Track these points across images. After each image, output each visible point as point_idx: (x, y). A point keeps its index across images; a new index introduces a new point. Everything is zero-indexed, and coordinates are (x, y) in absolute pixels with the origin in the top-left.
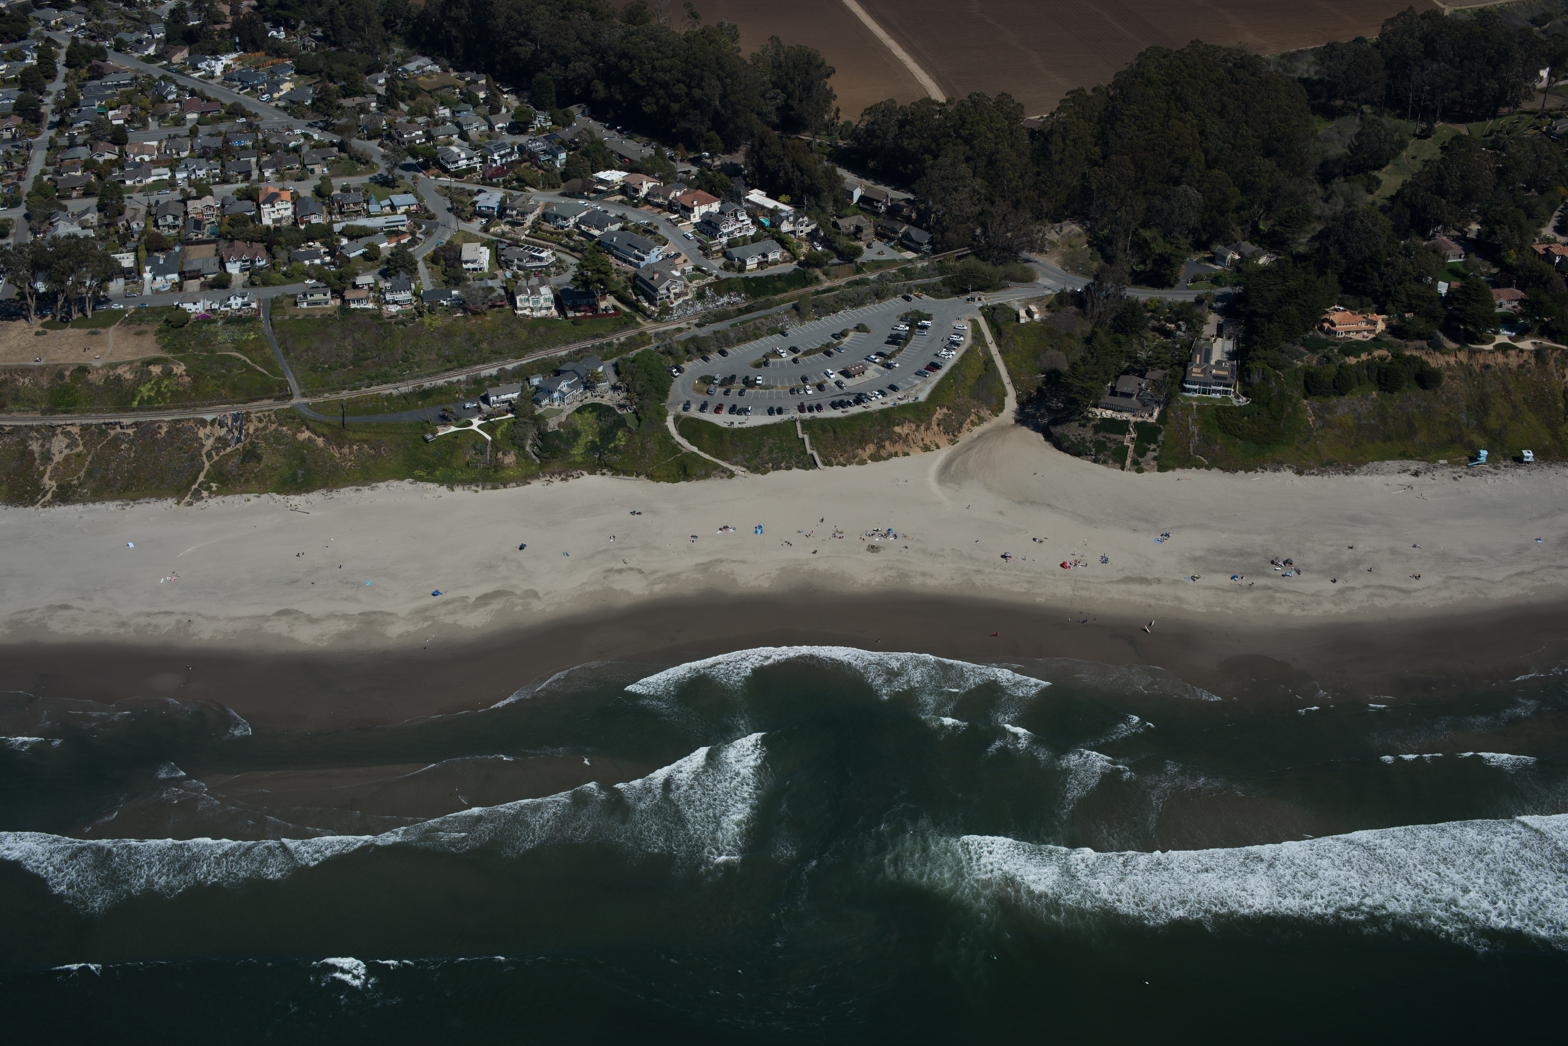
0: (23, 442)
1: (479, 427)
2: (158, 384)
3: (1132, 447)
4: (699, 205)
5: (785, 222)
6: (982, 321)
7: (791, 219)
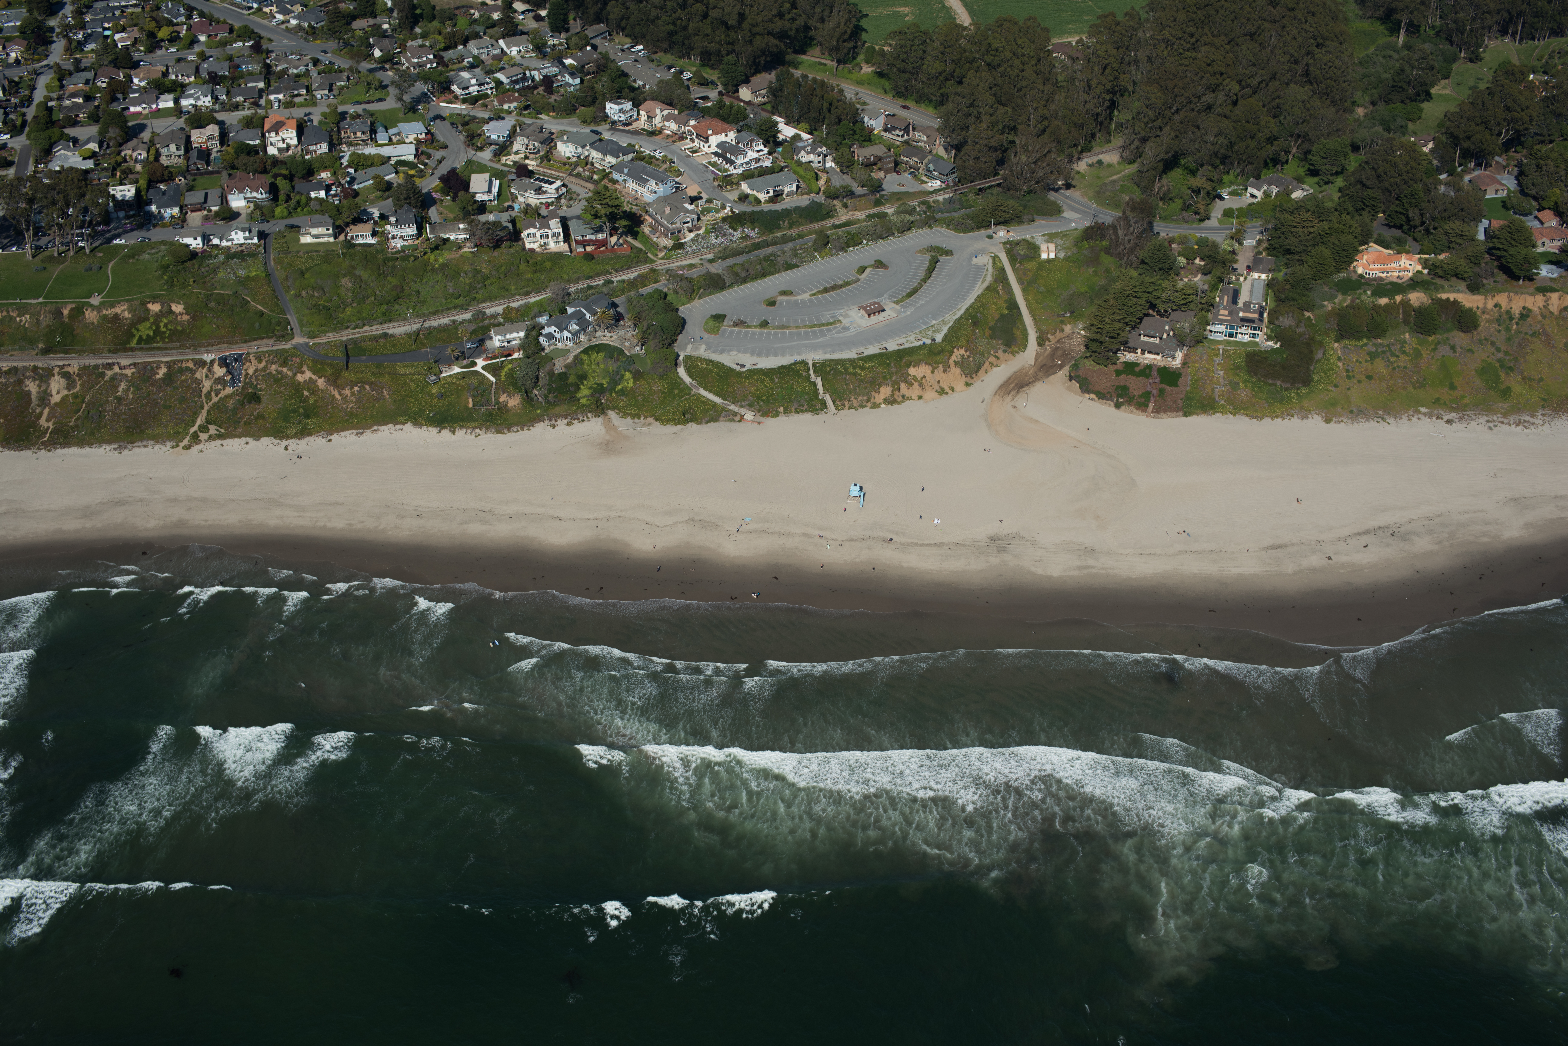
0: (20, 382)
1: (484, 368)
2: (156, 323)
3: (1154, 392)
4: (715, 134)
5: (804, 151)
6: (1003, 257)
7: (809, 148)
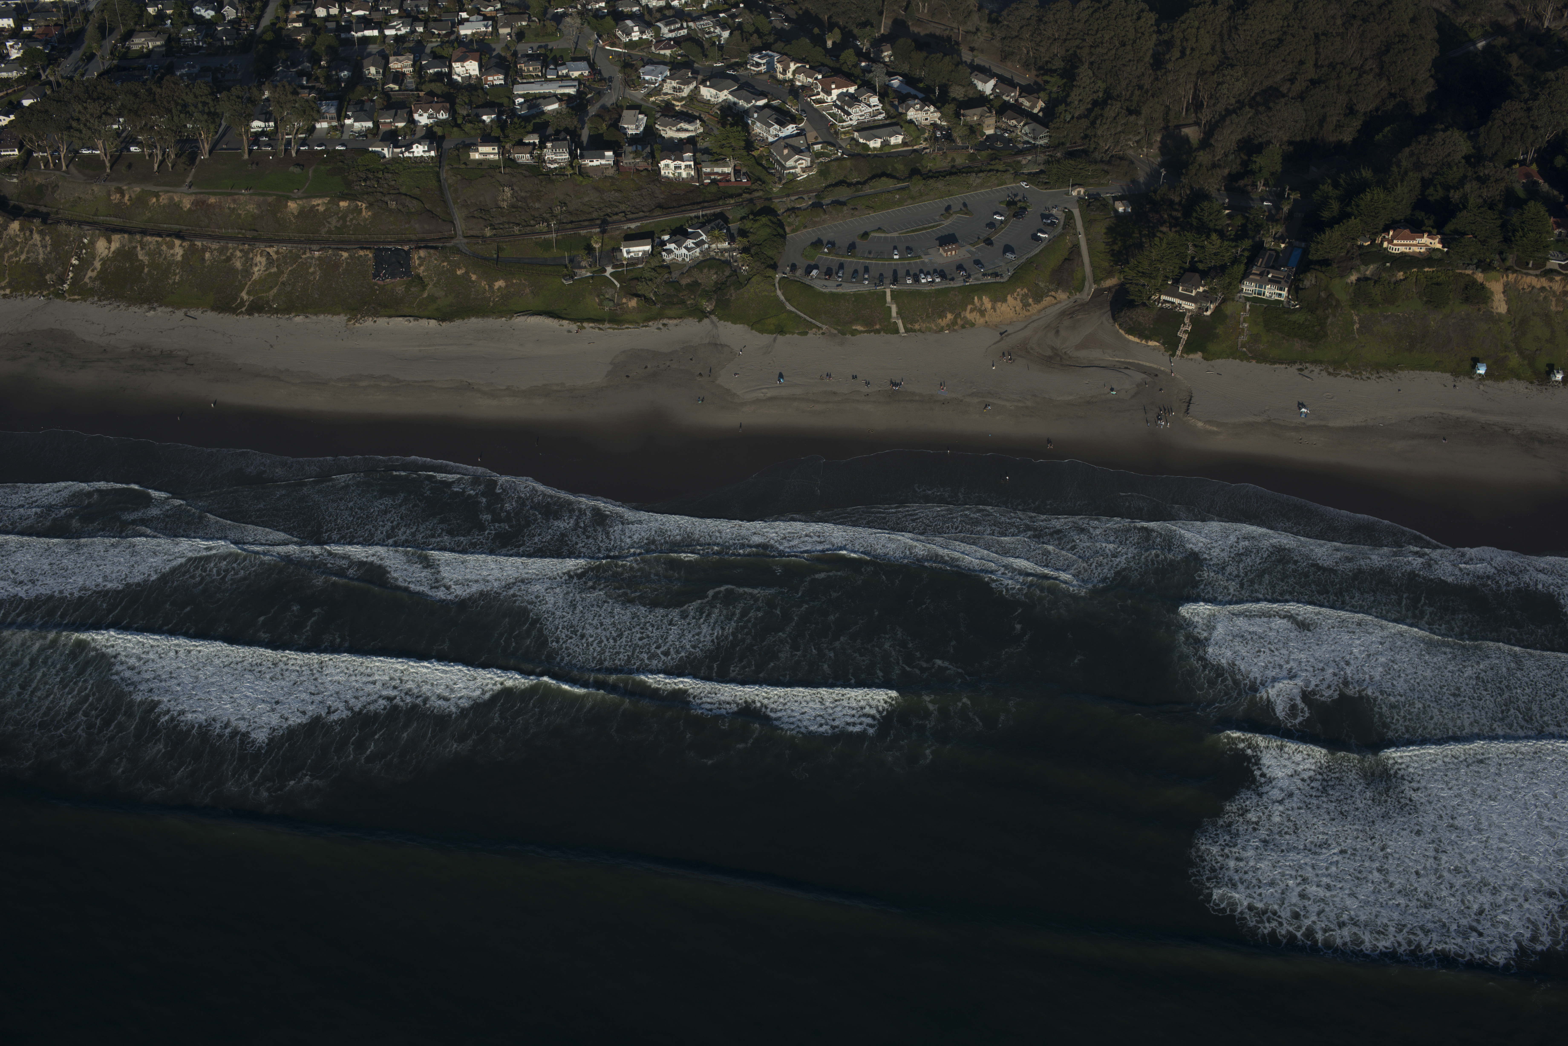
1: (611, 274)
2: (344, 218)
3: (1185, 337)
4: (837, 88)
5: (912, 109)
6: (1076, 212)
7: (918, 106)
